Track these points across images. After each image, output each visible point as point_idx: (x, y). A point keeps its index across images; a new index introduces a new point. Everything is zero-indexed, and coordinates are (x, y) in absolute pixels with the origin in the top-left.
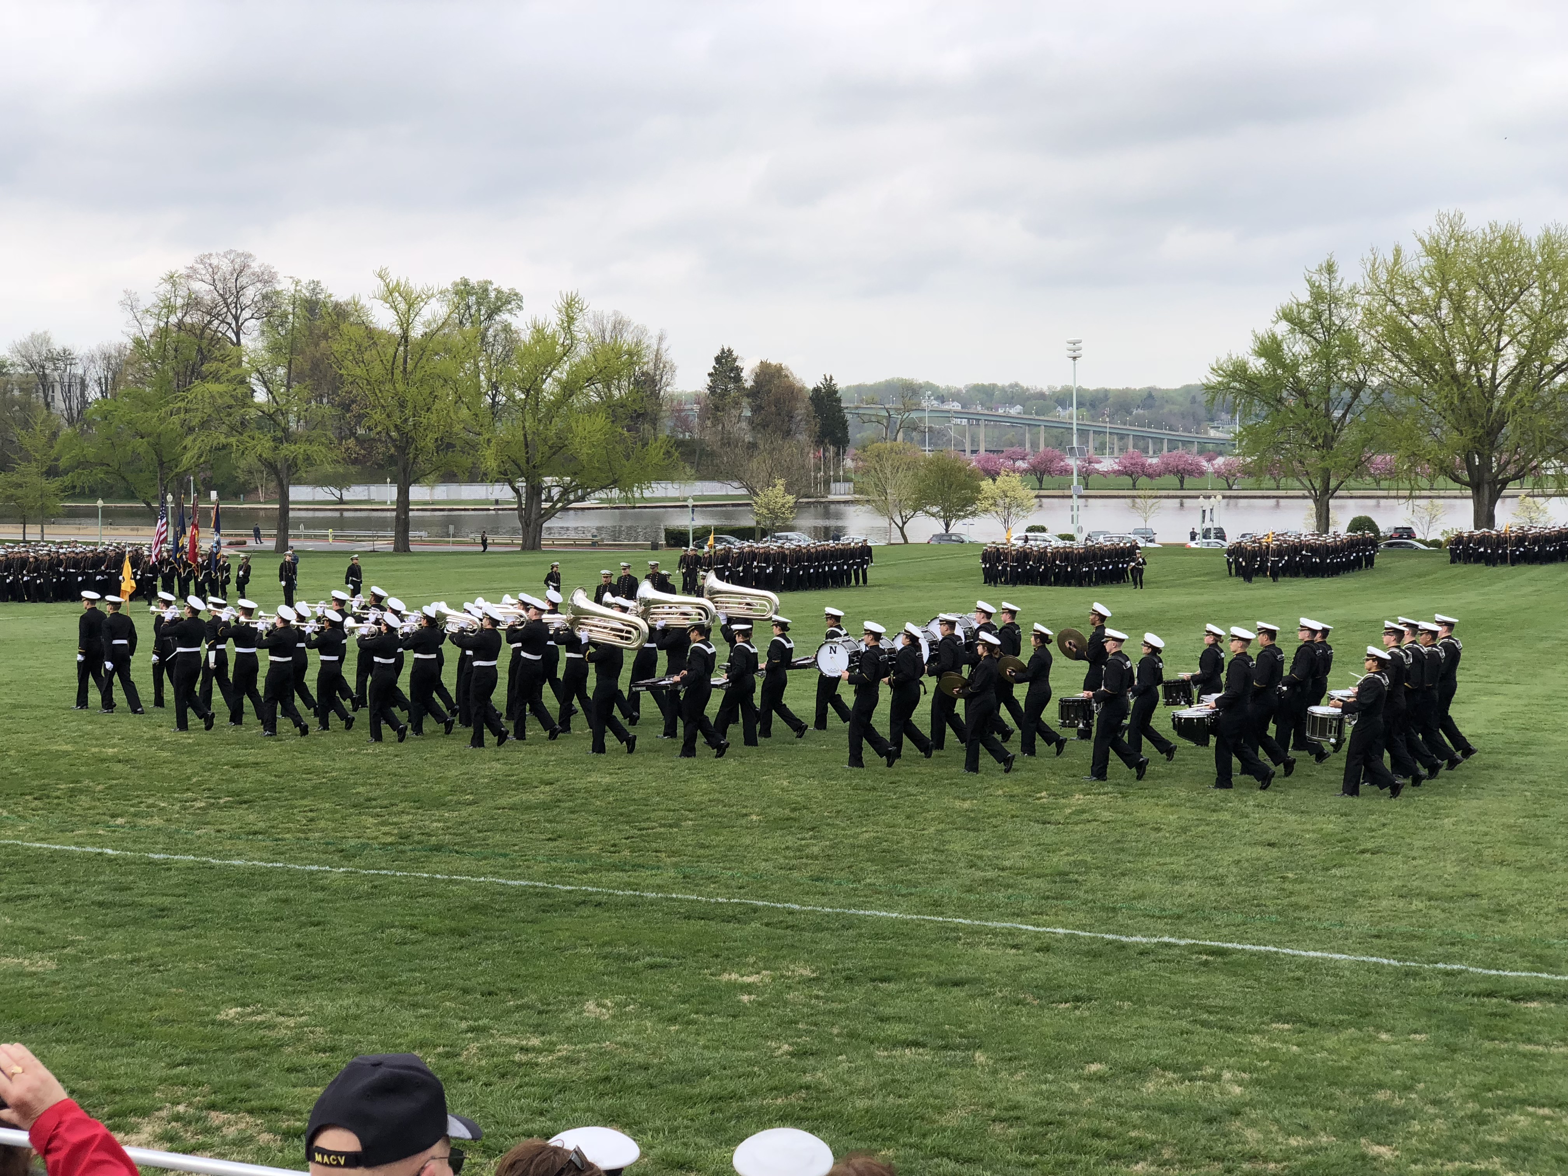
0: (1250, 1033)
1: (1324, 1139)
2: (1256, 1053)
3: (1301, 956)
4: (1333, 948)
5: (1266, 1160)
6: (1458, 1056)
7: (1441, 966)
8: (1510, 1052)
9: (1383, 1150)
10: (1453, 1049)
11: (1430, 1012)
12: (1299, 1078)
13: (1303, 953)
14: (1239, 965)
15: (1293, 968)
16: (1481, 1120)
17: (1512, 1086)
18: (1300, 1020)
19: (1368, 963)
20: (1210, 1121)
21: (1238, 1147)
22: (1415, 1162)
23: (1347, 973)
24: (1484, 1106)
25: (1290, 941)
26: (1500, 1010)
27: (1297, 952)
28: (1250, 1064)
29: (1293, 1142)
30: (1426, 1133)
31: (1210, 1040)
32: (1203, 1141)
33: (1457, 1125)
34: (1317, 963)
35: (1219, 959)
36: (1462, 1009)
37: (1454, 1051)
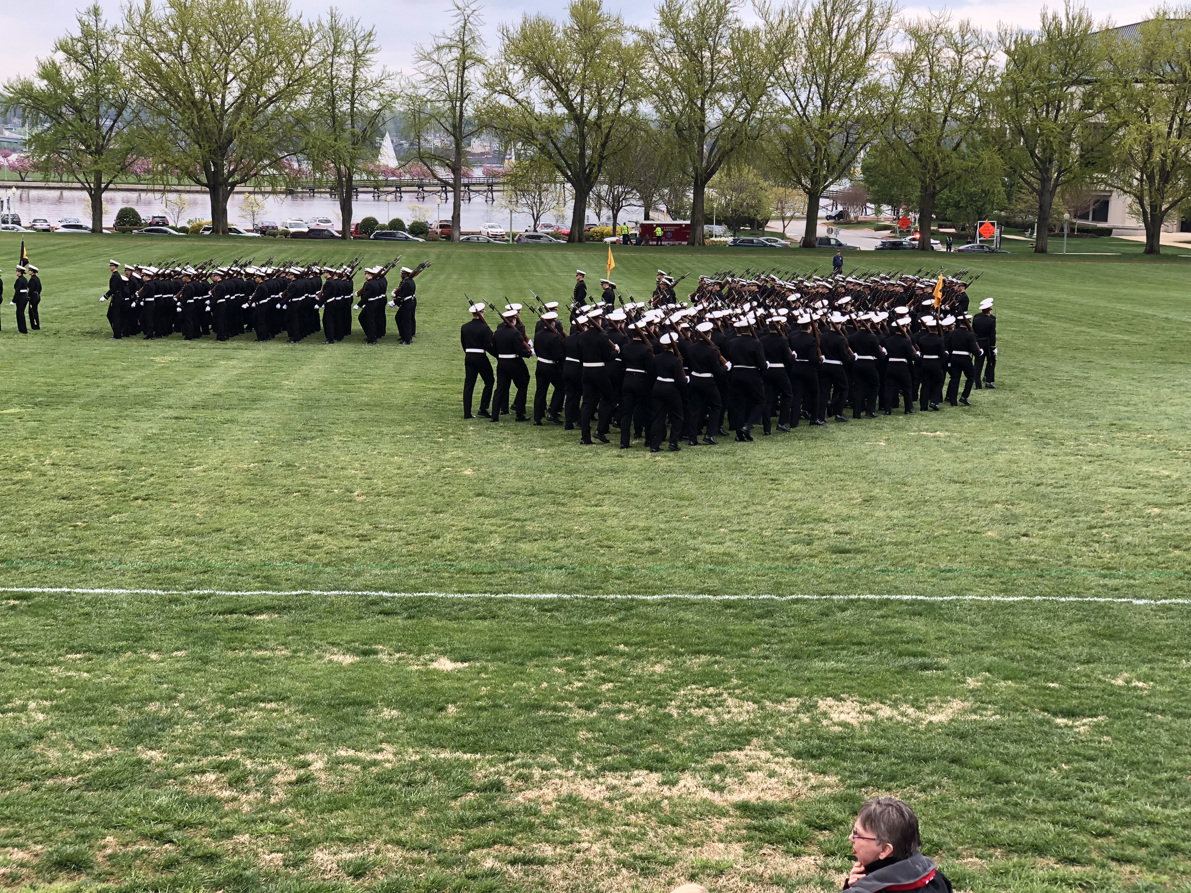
0: (50, 665)
1: (110, 750)
2: (54, 683)
3: (88, 594)
4: (113, 584)
5: (65, 774)
6: (209, 667)
7: (195, 592)
8: (246, 659)
9: (153, 753)
10: (206, 661)
11: (188, 632)
12: (89, 700)
13: (91, 591)
14: (40, 607)
15: (83, 604)
16: (226, 718)
17: (248, 687)
18: (89, 650)
19: (141, 595)
20: (19, 747)
21: (42, 767)
22: (179, 761)
23: (125, 605)
24: (228, 707)
25: (80, 582)
26: (239, 625)
27: (85, 591)
28: (51, 692)
29: (86, 756)
30: (186, 735)
31: (17, 675)
32: (14, 766)
33: (209, 726)
34: (101, 599)
35: (25, 603)
36: (212, 626)
37: (206, 663)
